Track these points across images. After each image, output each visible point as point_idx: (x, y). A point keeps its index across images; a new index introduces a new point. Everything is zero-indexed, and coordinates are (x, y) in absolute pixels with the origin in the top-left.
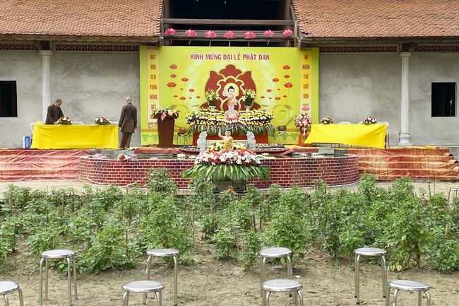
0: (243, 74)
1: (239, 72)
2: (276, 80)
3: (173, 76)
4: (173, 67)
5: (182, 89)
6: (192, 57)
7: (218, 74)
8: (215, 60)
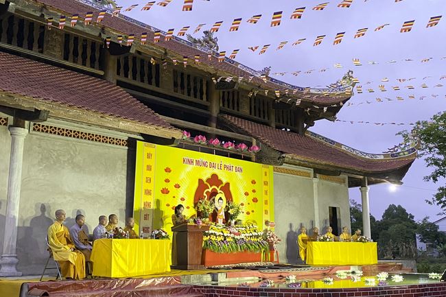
0: (223, 185)
1: (221, 182)
2: (247, 194)
3: (167, 181)
4: (168, 170)
5: (174, 197)
6: (184, 161)
7: (205, 183)
8: (203, 167)
